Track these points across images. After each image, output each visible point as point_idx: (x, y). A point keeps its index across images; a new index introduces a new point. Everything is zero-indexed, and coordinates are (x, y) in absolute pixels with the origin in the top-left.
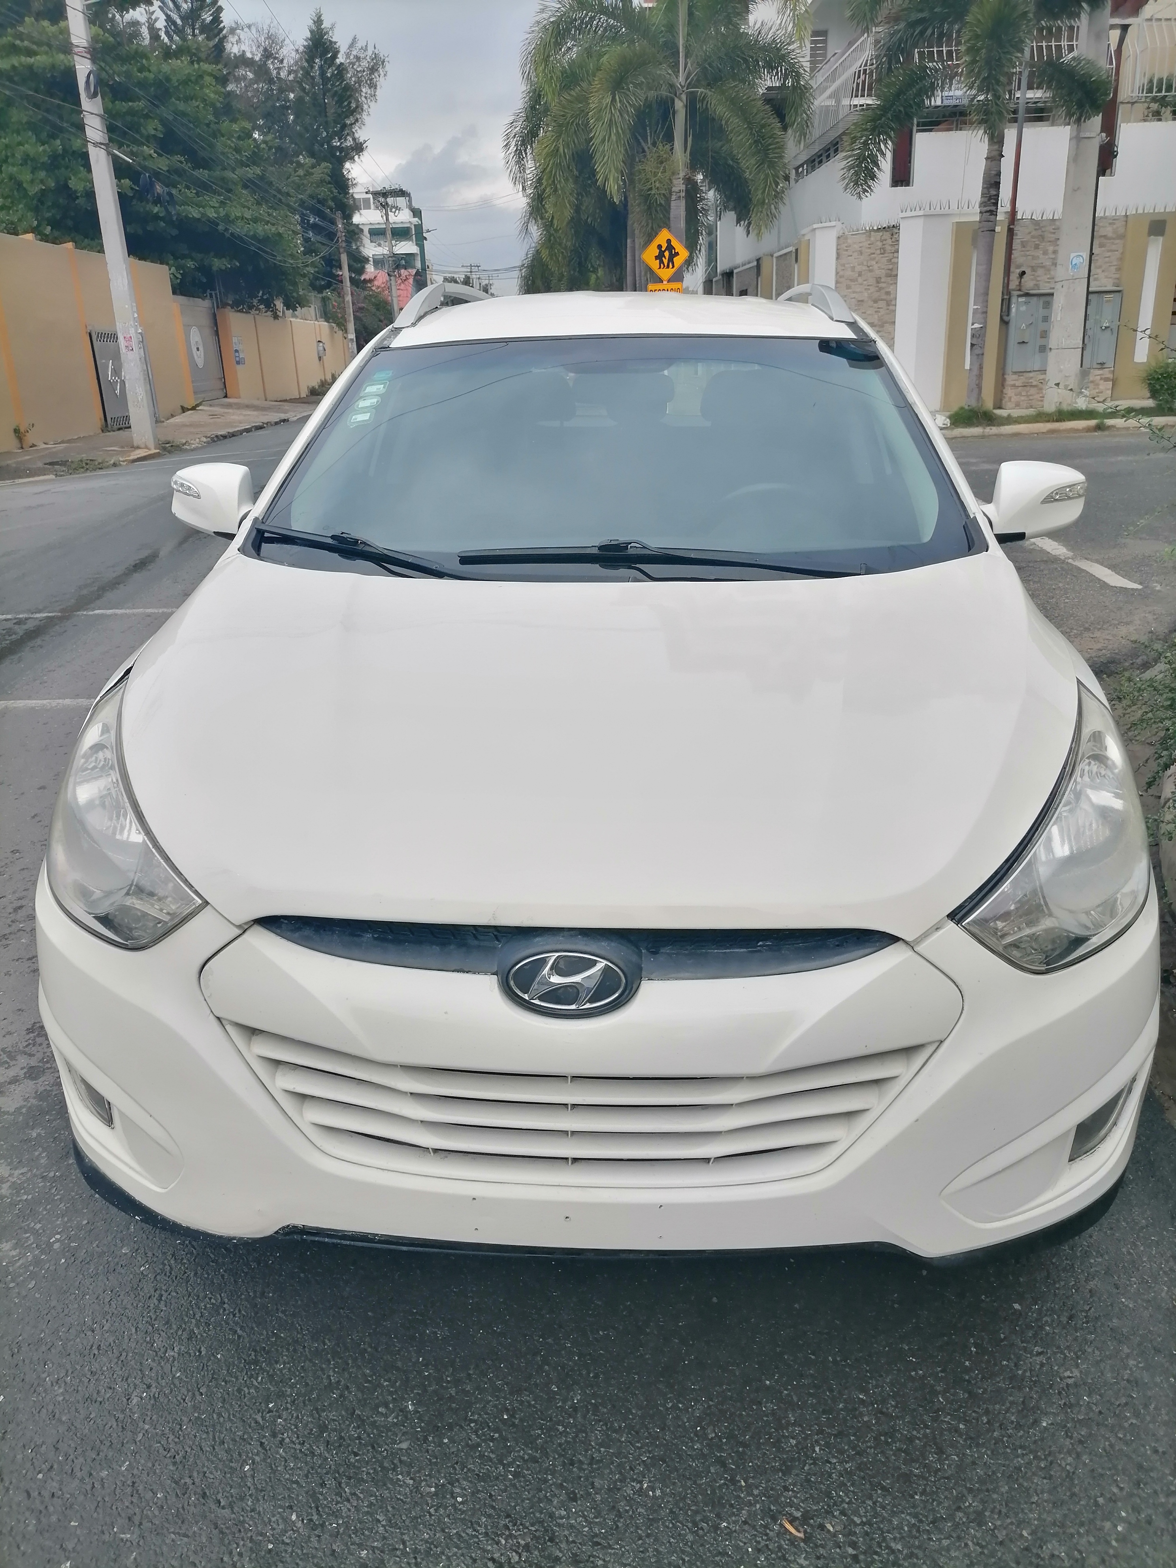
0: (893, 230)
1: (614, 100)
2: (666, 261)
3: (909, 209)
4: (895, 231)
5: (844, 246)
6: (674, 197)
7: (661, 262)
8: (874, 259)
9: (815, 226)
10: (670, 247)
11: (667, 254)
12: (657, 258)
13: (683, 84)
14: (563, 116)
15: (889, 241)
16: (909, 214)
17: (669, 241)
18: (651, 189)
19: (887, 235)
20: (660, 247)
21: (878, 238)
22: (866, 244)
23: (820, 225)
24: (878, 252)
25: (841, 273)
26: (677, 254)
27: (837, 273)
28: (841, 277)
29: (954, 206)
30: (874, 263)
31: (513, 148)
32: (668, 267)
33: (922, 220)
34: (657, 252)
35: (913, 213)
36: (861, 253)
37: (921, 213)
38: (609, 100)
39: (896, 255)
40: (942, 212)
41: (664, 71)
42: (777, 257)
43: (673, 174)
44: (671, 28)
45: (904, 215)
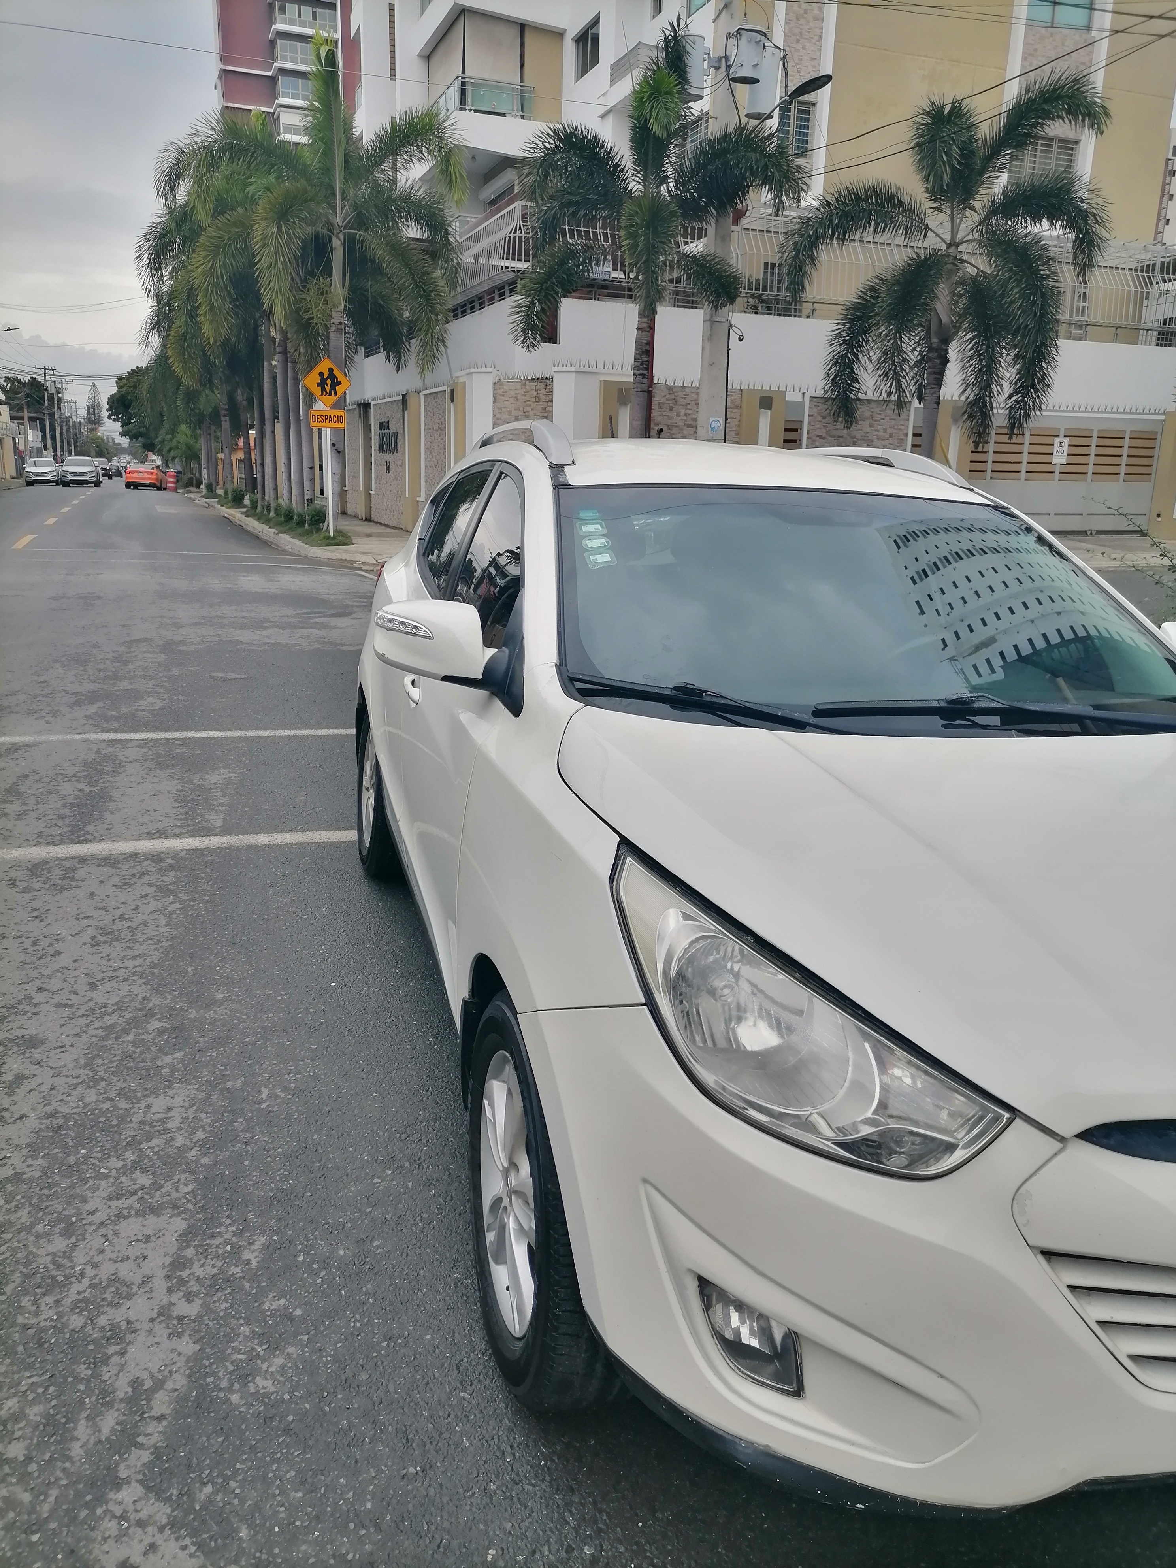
0: (546, 381)
1: (279, 230)
2: (328, 389)
3: (561, 364)
4: (548, 382)
5: (500, 391)
6: (333, 329)
7: (323, 389)
8: (530, 406)
9: (472, 370)
10: (332, 375)
11: (329, 382)
12: (318, 385)
13: (340, 224)
14: (220, 238)
15: (543, 391)
16: (561, 368)
17: (331, 370)
18: (312, 318)
19: (541, 386)
20: (321, 374)
21: (533, 387)
22: (522, 391)
23: (476, 370)
24: (534, 400)
25: (498, 416)
26: (340, 383)
27: (494, 416)
28: (498, 419)
29: (600, 366)
30: (529, 409)
31: (145, 261)
32: (331, 394)
33: (574, 374)
34: (319, 380)
35: (565, 369)
36: (517, 400)
37: (573, 369)
38: (275, 229)
39: (550, 404)
40: (590, 370)
41: (324, 209)
42: (425, 395)
43: (334, 306)
44: (327, 170)
45: (556, 369)
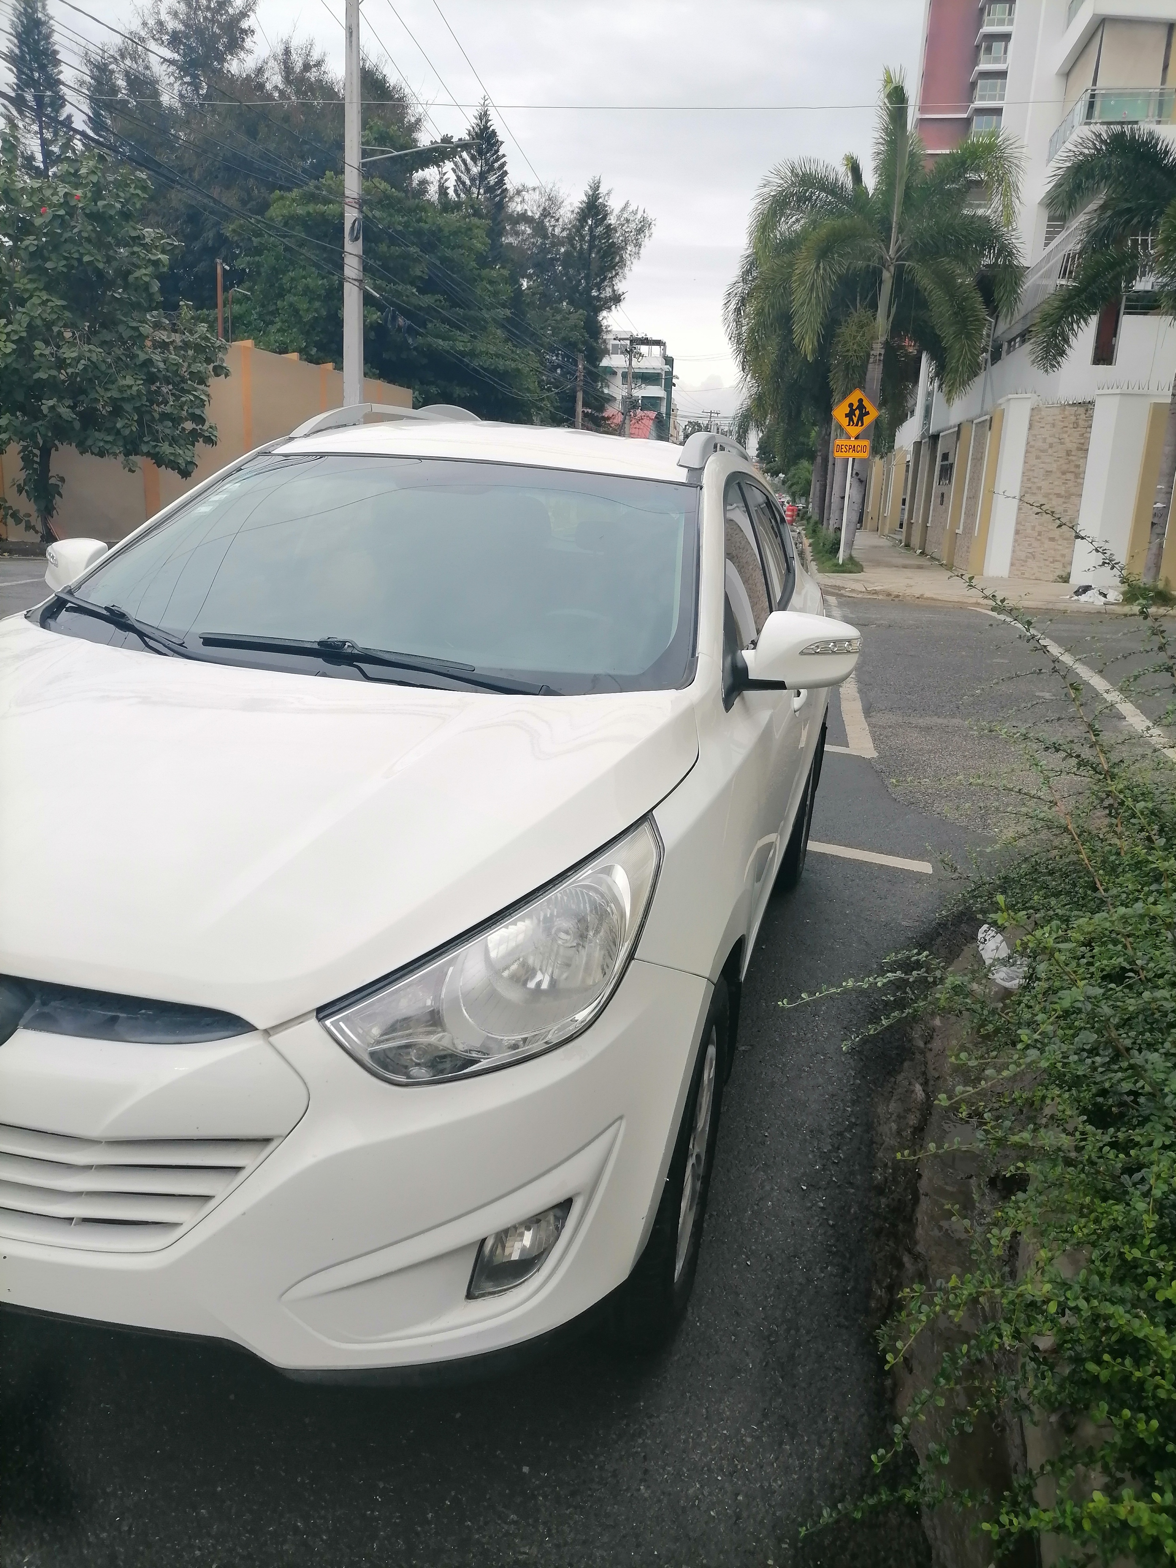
0: (1087, 406)
1: (818, 267)
2: (855, 419)
3: (1106, 387)
4: (1090, 406)
5: (1037, 418)
6: (871, 360)
7: (851, 420)
8: (1066, 432)
9: (1010, 396)
10: (861, 406)
11: (857, 412)
12: (847, 415)
13: (892, 256)
14: (772, 279)
15: (1083, 417)
16: (1106, 391)
17: (861, 401)
18: (848, 351)
19: (1081, 410)
20: (851, 405)
21: (1073, 412)
22: (1060, 417)
23: (1016, 396)
24: (1071, 426)
25: (1032, 443)
26: (868, 413)
27: (1028, 443)
28: (1032, 447)
29: (1154, 388)
30: (1065, 436)
31: (732, 306)
32: (857, 425)
33: (1118, 397)
34: (848, 410)
35: (1110, 391)
36: (1054, 425)
37: (1118, 391)
38: (813, 267)
39: (1088, 430)
40: (1141, 391)
41: (873, 244)
42: (976, 424)
43: (872, 338)
44: (887, 205)
45: (1101, 392)
